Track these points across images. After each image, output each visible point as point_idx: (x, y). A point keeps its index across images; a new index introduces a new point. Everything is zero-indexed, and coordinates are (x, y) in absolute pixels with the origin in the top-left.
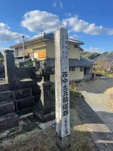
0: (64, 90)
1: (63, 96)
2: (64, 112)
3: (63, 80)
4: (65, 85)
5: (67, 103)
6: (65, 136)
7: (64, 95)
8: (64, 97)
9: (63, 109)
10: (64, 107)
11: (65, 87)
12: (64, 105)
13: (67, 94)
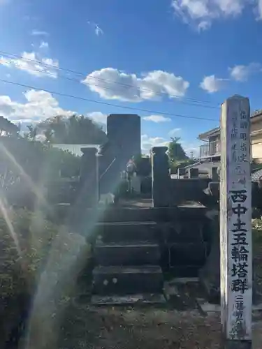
0: (234, 231)
1: (233, 244)
2: (236, 282)
3: (234, 209)
4: (239, 221)
5: (244, 263)
6: (236, 338)
7: (236, 242)
8: (237, 246)
9: (233, 273)
10: (234, 270)
11: (239, 224)
12: (234, 265)
13: (246, 241)
